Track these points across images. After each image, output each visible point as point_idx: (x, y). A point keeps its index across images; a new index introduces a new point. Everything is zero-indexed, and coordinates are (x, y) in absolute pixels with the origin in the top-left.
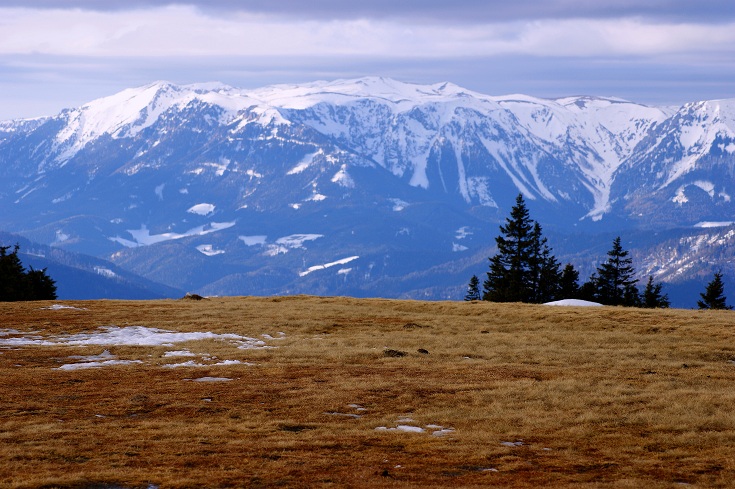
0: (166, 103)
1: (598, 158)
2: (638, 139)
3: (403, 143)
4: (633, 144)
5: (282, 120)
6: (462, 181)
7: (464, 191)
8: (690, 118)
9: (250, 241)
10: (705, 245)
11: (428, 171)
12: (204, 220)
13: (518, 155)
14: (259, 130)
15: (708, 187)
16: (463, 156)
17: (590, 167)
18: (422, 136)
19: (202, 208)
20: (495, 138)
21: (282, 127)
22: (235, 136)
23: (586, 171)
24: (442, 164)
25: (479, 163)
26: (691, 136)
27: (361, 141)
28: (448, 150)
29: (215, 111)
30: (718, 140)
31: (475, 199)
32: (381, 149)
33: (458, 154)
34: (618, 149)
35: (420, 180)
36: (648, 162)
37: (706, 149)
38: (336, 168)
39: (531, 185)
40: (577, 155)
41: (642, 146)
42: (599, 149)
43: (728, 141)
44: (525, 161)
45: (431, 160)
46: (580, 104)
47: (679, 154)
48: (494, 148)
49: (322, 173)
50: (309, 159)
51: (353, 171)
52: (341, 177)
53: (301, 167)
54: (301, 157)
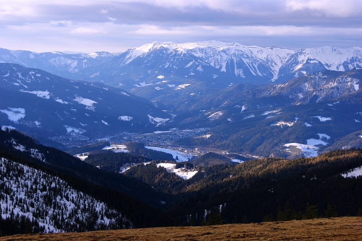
1: (276, 64)
2: (287, 59)
3: (219, 59)
4: (286, 60)
5: (184, 52)
7: (236, 73)
8: (301, 53)
9: (171, 86)
11: (226, 67)
13: (252, 63)
15: (304, 72)
16: (236, 63)
17: (273, 67)
18: (225, 57)
19: (160, 77)
20: (245, 58)
22: (171, 57)
24: (230, 65)
25: (241, 65)
26: (301, 58)
27: (208, 58)
28: (232, 61)
29: (167, 50)
30: (308, 59)
32: (213, 61)
33: (235, 62)
34: (282, 62)
35: (224, 70)
36: (289, 65)
37: (305, 62)
38: (198, 66)
39: (255, 71)
40: (270, 63)
41: (288, 61)
42: (276, 62)
43: (311, 60)
44: (254, 65)
45: (227, 64)
46: (272, 49)
47: (297, 63)
48: (245, 61)
49: (194, 67)
50: (191, 63)
51: (203, 67)
52: (199, 68)
53: (189, 65)
54: (189, 63)
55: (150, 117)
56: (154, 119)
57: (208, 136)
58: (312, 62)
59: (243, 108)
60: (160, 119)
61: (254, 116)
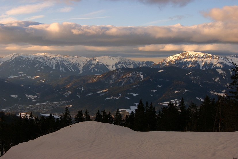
0: (15, 56)
1: (80, 65)
2: (86, 62)
3: (51, 63)
4: (85, 63)
5: (33, 59)
6: (60, 68)
7: (61, 70)
8: (94, 59)
9: (28, 77)
10: (98, 77)
11: (55, 67)
12: (21, 74)
13: (69, 64)
14: (30, 60)
15: (96, 69)
17: (79, 66)
18: (54, 61)
19: (21, 72)
20: (65, 62)
21: (33, 60)
22: (26, 61)
23: (79, 67)
24: (57, 66)
25: (63, 65)
26: (94, 62)
27: (45, 62)
28: (58, 63)
29: (23, 58)
30: (97, 63)
31: (62, 71)
32: (48, 63)
33: (60, 64)
34: (83, 64)
35: (54, 68)
37: (96, 64)
38: (41, 66)
39: (71, 69)
40: (77, 65)
41: (87, 63)
43: (99, 63)
44: (70, 65)
45: (56, 65)
46: (78, 57)
47: (92, 64)
48: (65, 63)
49: (39, 67)
50: (37, 65)
51: (44, 67)
52: (42, 68)
53: (36, 66)
54: (36, 65)
55: (26, 95)
56: (29, 96)
57: (71, 106)
58: (99, 64)
59: (82, 89)
60: (31, 96)
61: (92, 94)
